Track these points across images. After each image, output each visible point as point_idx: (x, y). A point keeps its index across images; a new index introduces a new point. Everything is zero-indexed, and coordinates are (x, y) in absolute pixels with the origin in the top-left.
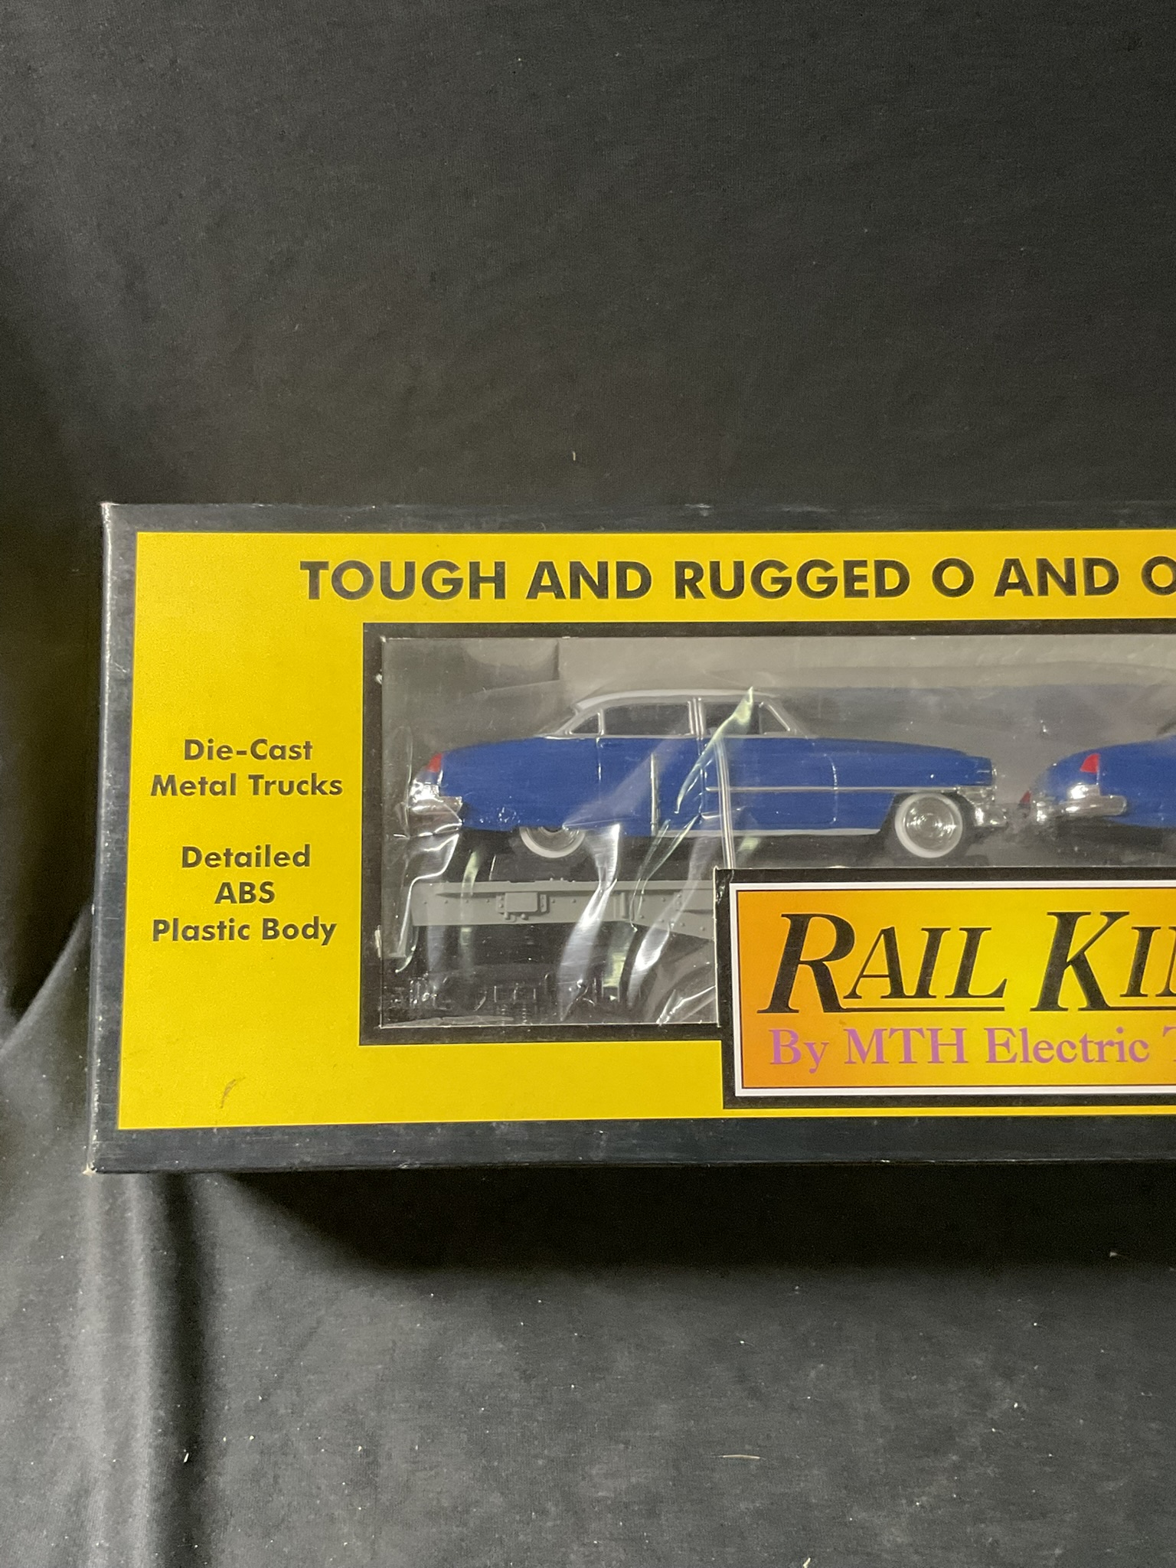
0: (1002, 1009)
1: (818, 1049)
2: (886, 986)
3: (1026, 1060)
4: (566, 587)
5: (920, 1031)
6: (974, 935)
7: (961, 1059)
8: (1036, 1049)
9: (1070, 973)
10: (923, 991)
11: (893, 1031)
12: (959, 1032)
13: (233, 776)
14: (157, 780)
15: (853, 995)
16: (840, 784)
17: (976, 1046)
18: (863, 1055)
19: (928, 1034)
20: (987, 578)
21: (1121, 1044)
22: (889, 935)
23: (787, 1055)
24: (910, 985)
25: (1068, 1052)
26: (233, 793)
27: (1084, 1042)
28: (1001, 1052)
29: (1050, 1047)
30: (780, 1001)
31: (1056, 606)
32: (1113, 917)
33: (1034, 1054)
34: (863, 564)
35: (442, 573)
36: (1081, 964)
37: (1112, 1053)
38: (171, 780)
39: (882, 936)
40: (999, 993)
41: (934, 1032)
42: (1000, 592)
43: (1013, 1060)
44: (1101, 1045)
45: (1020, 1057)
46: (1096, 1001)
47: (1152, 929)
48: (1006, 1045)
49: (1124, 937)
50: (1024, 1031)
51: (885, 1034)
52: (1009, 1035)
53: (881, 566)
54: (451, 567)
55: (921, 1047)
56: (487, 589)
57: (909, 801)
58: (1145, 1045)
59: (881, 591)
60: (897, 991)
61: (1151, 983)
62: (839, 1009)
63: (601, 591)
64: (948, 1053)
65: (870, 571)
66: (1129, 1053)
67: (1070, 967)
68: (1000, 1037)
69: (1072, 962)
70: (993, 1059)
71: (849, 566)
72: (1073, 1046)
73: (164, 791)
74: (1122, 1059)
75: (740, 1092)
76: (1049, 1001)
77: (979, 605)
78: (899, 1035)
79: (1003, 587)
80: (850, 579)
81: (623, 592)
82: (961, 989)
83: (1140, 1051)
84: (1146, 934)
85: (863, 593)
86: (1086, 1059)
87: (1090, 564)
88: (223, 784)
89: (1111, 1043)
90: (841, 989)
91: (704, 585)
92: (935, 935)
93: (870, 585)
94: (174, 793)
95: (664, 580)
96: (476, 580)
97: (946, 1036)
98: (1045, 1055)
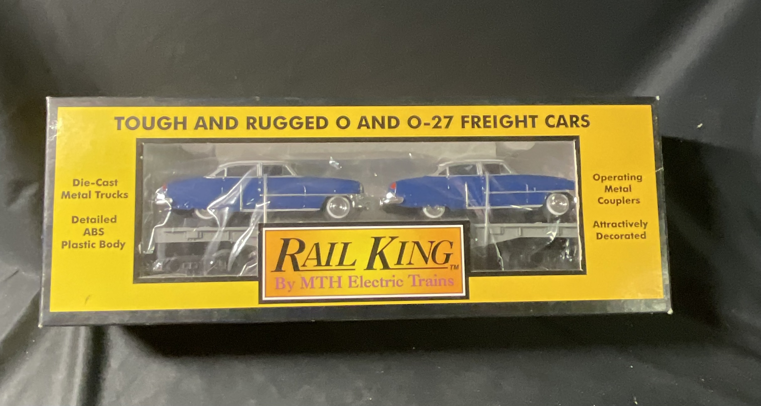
0: (354, 270)
1: (291, 284)
2: (315, 262)
3: (362, 286)
4: (208, 125)
5: (326, 277)
6: (346, 245)
7: (340, 286)
8: (365, 283)
9: (378, 257)
10: (328, 264)
11: (317, 278)
12: (340, 278)
13: (90, 192)
14: (63, 193)
15: (304, 265)
16: (307, 193)
17: (345, 282)
18: (307, 285)
19: (329, 279)
20: (355, 123)
21: (394, 281)
22: (317, 245)
23: (281, 286)
24: (323, 262)
25: (376, 284)
26: (90, 197)
27: (382, 280)
28: (353, 284)
29: (370, 282)
30: (279, 268)
31: (378, 132)
32: (393, 238)
33: (364, 284)
34: (312, 118)
35: (164, 121)
36: (382, 255)
37: (390, 284)
38: (68, 193)
39: (315, 246)
40: (353, 264)
41: (331, 278)
42: (359, 127)
43: (357, 287)
44: (387, 282)
45: (360, 285)
46: (386, 266)
47: (406, 242)
48: (355, 281)
49: (396, 245)
50: (361, 277)
51: (315, 279)
52: (356, 278)
53: (318, 119)
54: (167, 119)
55: (326, 283)
56: (180, 126)
57: (332, 199)
58: (402, 281)
59: (318, 127)
60: (319, 264)
61: (405, 260)
62: (298, 270)
63: (220, 127)
64: (335, 285)
65: (315, 120)
66: (397, 283)
67: (378, 255)
68: (353, 279)
69: (378, 254)
70: (350, 286)
71: (308, 118)
72: (377, 282)
73: (66, 197)
74: (394, 286)
75: (264, 298)
76: (370, 266)
77: (352, 132)
78: (319, 279)
79: (360, 126)
80: (308, 123)
81: (228, 127)
82: (341, 263)
83: (400, 283)
84: (404, 244)
85: (312, 128)
86: (382, 286)
87: (390, 118)
88: (86, 194)
89: (390, 281)
90: (300, 264)
91: (257, 125)
92: (333, 245)
93: (315, 125)
94: (69, 198)
95: (243, 123)
96: (176, 123)
97: (335, 279)
98: (368, 284)
